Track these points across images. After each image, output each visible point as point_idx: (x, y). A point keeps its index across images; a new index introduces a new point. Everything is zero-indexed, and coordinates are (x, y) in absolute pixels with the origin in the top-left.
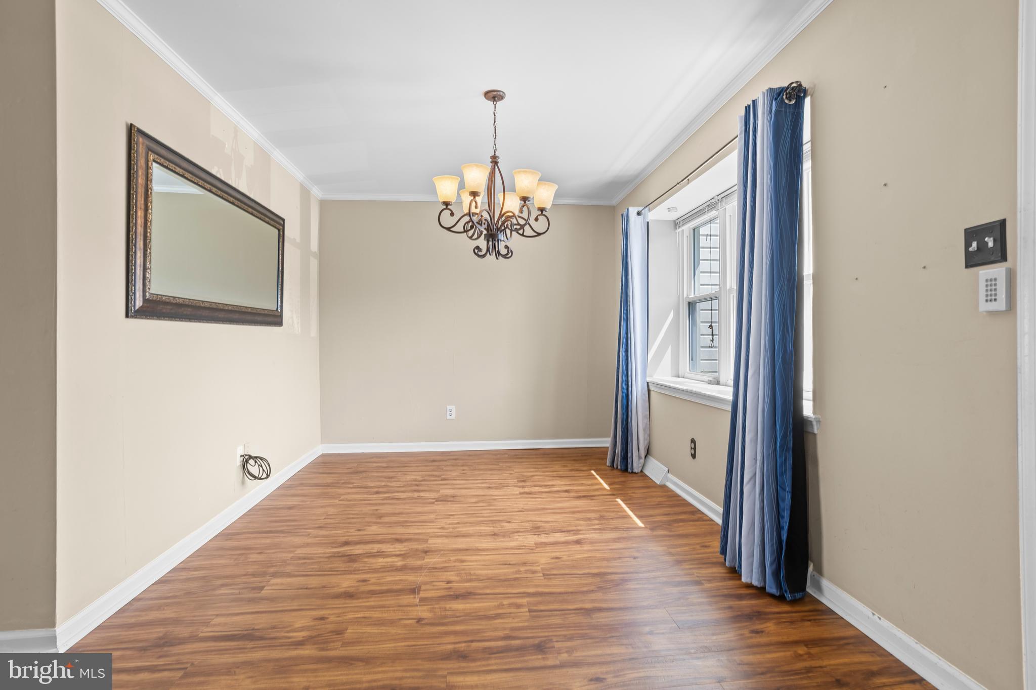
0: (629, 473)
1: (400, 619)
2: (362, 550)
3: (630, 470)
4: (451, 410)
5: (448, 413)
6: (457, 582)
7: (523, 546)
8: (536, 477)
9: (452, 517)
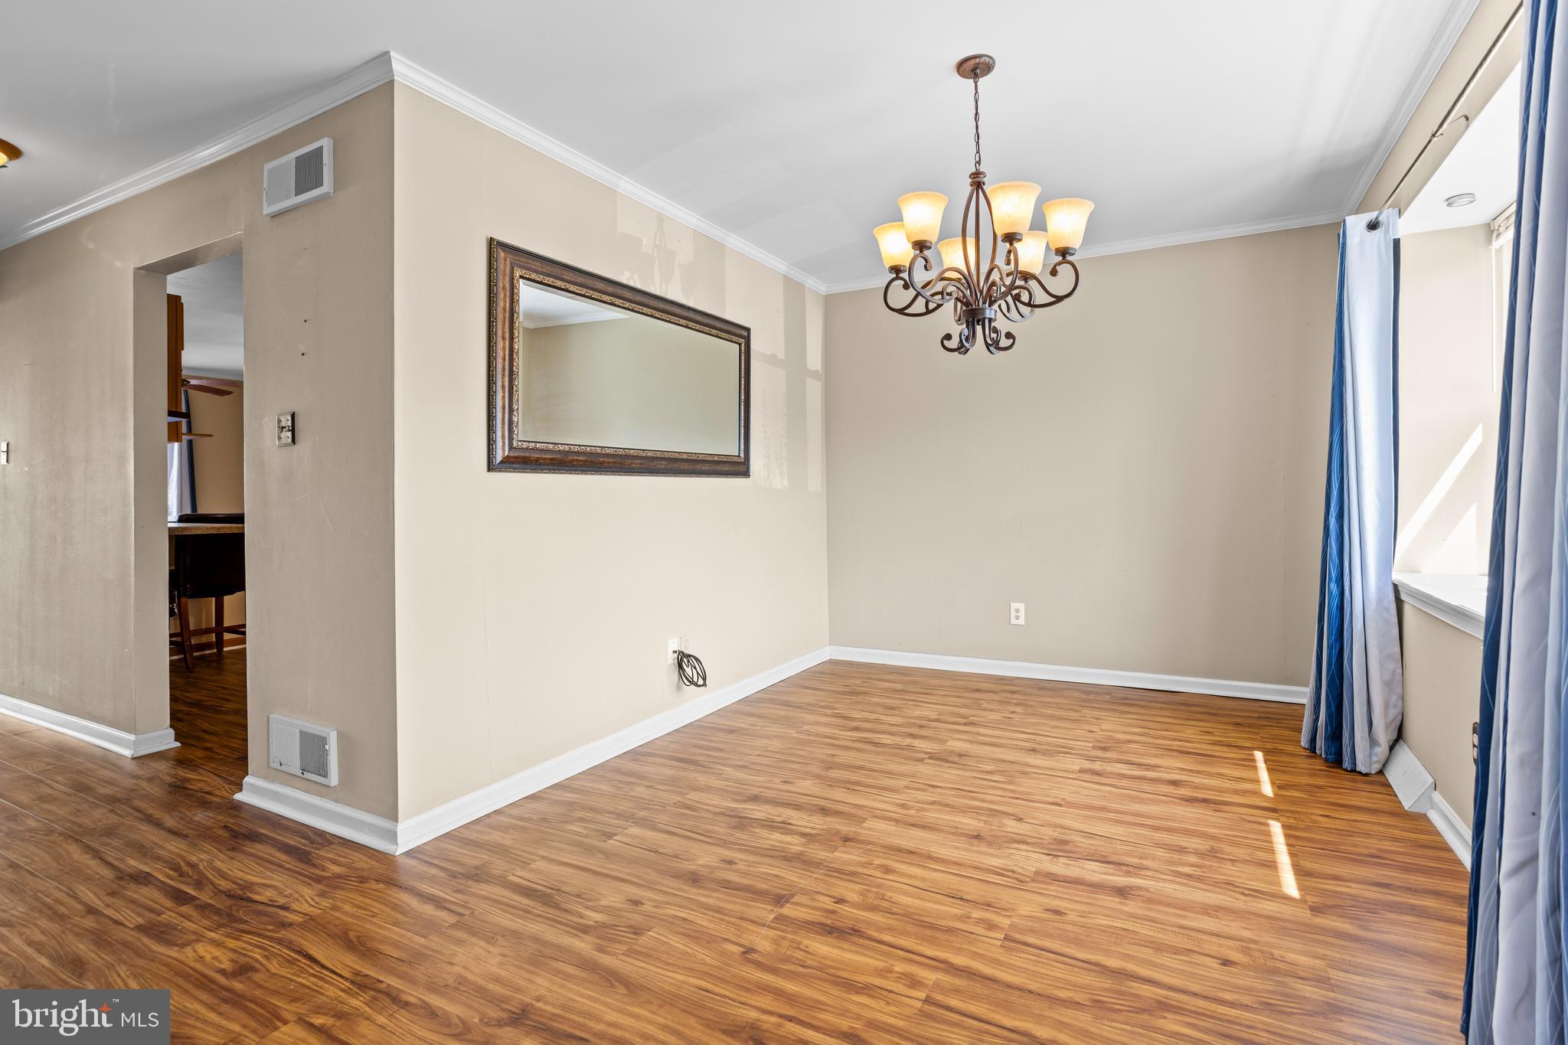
0: (1346, 770)
1: (727, 940)
2: (763, 814)
3: (1346, 765)
4: (1017, 611)
5: (1013, 614)
6: (854, 905)
7: (1009, 871)
8: (1133, 746)
9: (932, 789)
